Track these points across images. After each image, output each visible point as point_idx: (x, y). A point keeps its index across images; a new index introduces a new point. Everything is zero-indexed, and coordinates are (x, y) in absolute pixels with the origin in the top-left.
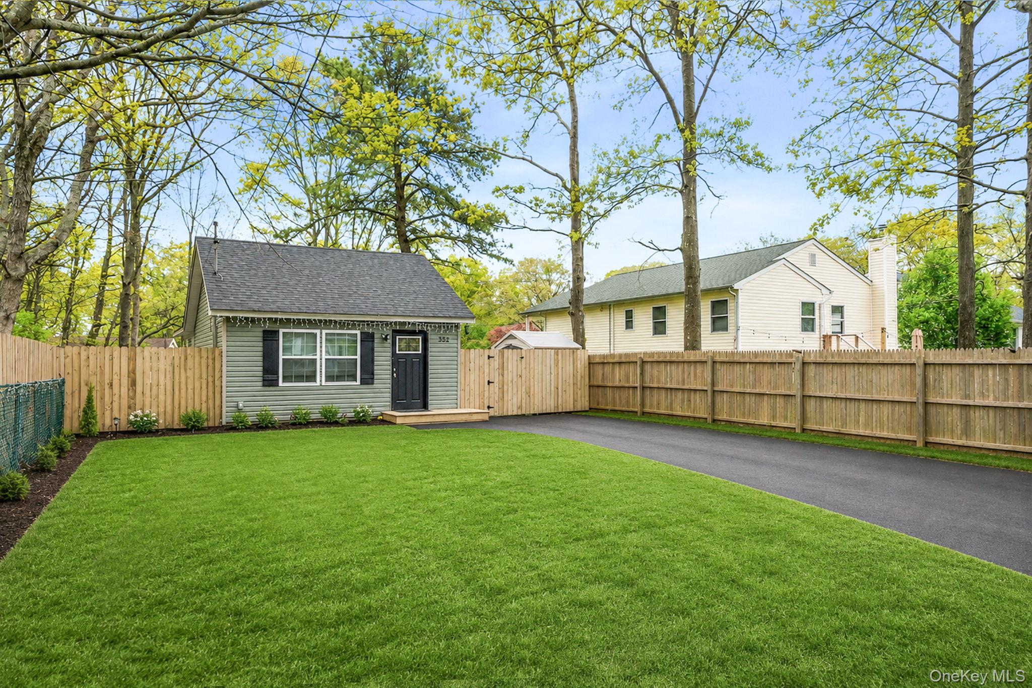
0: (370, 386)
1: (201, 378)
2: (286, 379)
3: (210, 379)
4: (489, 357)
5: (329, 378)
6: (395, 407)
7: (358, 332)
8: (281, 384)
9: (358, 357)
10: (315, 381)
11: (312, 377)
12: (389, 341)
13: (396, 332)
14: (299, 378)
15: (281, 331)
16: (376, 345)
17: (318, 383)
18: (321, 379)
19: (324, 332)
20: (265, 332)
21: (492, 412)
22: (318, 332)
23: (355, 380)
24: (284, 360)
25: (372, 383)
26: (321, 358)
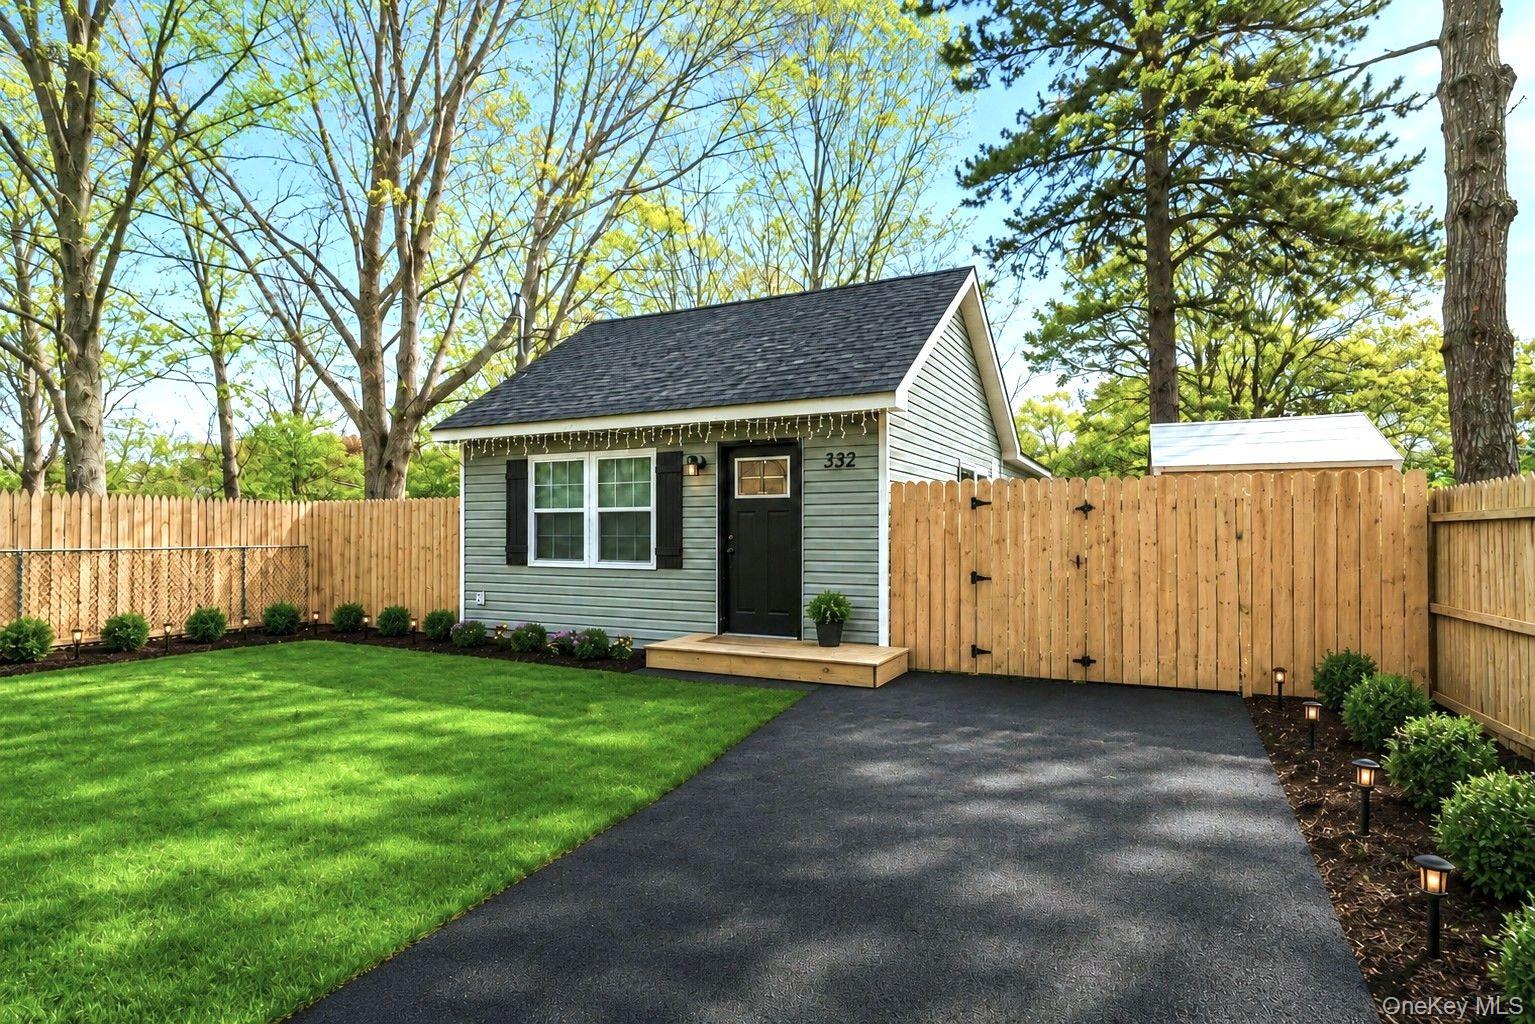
0: (675, 573)
2: (537, 555)
4: (976, 504)
5: (606, 552)
6: (726, 629)
7: (653, 455)
8: (532, 560)
9: (652, 508)
10: (582, 558)
11: (577, 552)
12: (714, 469)
14: (561, 553)
15: (532, 461)
16: (684, 481)
17: (586, 563)
18: (591, 555)
19: (596, 456)
20: (509, 463)
21: (984, 665)
22: (586, 457)
23: (648, 559)
24: (538, 516)
25: (679, 566)
26: (591, 510)
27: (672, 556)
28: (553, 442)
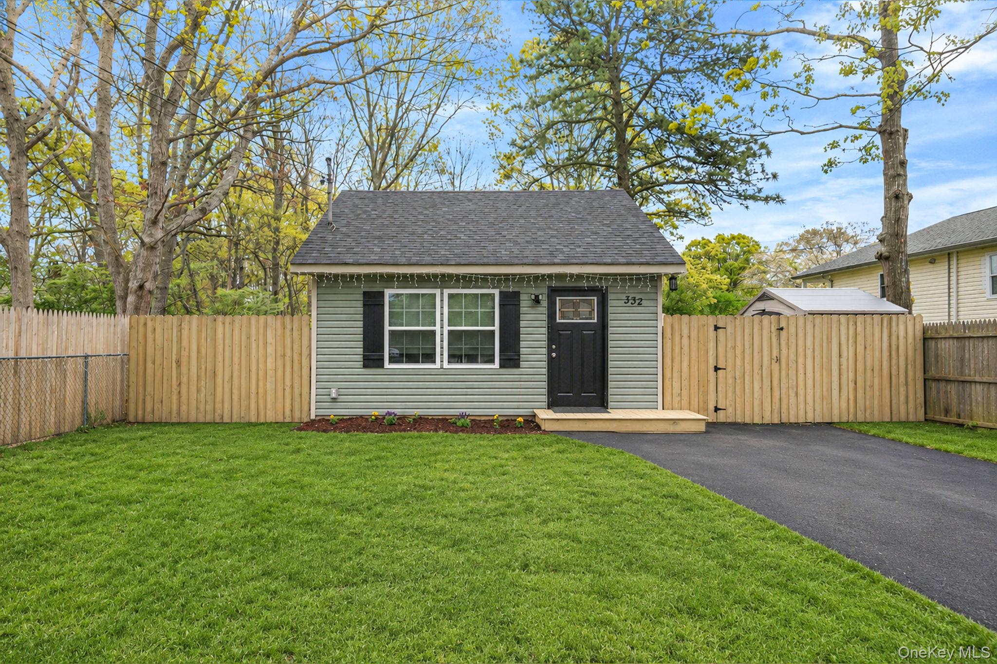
0: (515, 371)
1: (284, 356)
2: (392, 360)
3: (296, 357)
4: (716, 328)
5: (454, 357)
6: (553, 403)
7: (496, 292)
8: (387, 365)
9: (496, 328)
10: (434, 362)
11: (430, 357)
12: (544, 303)
13: (554, 292)
14: (412, 358)
15: (388, 292)
16: (523, 310)
17: (438, 365)
18: (442, 360)
19: (446, 292)
20: (365, 293)
21: (722, 417)
22: (437, 292)
23: (492, 361)
24: (392, 333)
25: (517, 366)
26: (442, 329)
27: (511, 359)
28: (406, 280)
